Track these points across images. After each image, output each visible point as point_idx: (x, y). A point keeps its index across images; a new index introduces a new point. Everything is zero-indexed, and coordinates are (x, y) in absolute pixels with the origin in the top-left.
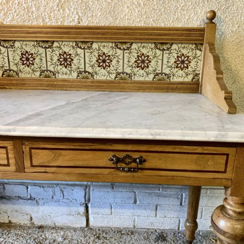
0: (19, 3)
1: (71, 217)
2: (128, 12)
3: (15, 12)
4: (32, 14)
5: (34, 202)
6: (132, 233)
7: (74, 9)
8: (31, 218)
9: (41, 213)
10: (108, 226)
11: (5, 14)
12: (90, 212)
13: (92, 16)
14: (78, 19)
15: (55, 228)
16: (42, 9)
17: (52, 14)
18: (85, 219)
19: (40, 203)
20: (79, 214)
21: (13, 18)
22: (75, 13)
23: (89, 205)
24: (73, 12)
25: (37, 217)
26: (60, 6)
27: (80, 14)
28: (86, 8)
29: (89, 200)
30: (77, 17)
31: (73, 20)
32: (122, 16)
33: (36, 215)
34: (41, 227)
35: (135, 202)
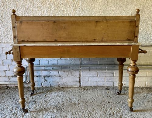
0: (61, 9)
1: (74, 83)
2: (96, 11)
3: (60, 12)
5: (61, 77)
6: (97, 88)
7: (78, 11)
8: (59, 84)
9: (63, 82)
10: (87, 86)
11: (56, 13)
12: (81, 81)
13: (84, 13)
15: (68, 88)
16: (68, 11)
17: (71, 12)
18: (79, 83)
19: (63, 78)
20: (77, 81)
21: (59, 14)
23: (81, 78)
25: (61, 84)
26: (74, 10)
28: (82, 11)
29: (81, 76)
30: (79, 13)
32: (94, 13)
33: (61, 83)
34: (62, 87)
35: (97, 76)
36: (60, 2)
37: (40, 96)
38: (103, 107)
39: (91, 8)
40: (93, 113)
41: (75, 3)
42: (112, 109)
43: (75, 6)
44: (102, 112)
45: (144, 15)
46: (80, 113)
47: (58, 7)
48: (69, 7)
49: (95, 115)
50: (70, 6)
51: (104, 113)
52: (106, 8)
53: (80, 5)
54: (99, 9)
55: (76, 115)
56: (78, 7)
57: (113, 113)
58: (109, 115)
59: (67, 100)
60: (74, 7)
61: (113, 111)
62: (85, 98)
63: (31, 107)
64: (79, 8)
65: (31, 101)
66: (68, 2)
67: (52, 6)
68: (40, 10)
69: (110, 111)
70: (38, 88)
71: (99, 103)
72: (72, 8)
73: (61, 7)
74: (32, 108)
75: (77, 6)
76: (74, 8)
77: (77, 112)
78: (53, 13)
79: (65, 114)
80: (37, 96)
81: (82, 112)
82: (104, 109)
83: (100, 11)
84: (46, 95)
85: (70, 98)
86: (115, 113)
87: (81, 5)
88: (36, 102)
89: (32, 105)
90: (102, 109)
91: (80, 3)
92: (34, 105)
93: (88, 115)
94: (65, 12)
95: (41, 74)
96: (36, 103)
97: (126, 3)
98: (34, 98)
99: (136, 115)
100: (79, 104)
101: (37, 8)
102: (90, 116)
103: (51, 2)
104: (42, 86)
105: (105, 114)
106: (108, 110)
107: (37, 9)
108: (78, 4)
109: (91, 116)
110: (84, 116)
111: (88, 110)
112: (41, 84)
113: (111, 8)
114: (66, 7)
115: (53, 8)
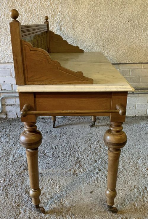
0: (35, 16)
2: (81, 18)
3: (34, 19)
4: (40, 20)
7: (58, 17)
11: (29, 21)
13: (66, 20)
14: (60, 21)
22: (59, 19)
24: (58, 19)
27: (60, 19)
28: (63, 17)
30: (59, 20)
31: (58, 22)
32: (78, 19)
36: (33, 7)
37: (15, 128)
38: (89, 140)
39: (74, 13)
40: (76, 146)
41: (52, 7)
42: (100, 143)
43: (54, 11)
44: (86, 145)
45: (145, 21)
46: (61, 147)
47: (32, 13)
48: (45, 12)
49: (78, 148)
50: (47, 11)
51: (89, 147)
52: (95, 13)
53: (60, 9)
54: (85, 15)
55: (56, 149)
56: (57, 13)
57: (101, 147)
58: (95, 149)
59: (47, 133)
60: (52, 12)
61: (100, 145)
62: (68, 130)
63: (3, 141)
64: (59, 13)
65: (3, 134)
66: (43, 6)
67: (23, 12)
68: (8, 18)
69: (96, 144)
70: (13, 119)
71: (85, 135)
72: (50, 14)
73: (35, 14)
74: (5, 142)
75: (56, 10)
76: (52, 14)
77: (57, 145)
78: (25, 21)
79: (43, 148)
80: (11, 129)
81: (63, 145)
82: (90, 142)
83: (87, 18)
84: (22, 127)
85: (50, 130)
86: (102, 146)
87: (62, 9)
88: (9, 135)
89: (5, 139)
90: (87, 142)
91: (60, 7)
92: (7, 139)
93: (69, 149)
94: (41, 19)
95: (15, 101)
96: (10, 137)
97: (121, 5)
98: (7, 130)
99: (127, 149)
100: (60, 137)
101: (4, 15)
102: (71, 149)
103: (21, 6)
104: (17, 117)
105: (91, 147)
106: (95, 143)
107: (4, 17)
108: (58, 8)
109: (73, 149)
110: (65, 150)
111: (71, 144)
112: (17, 114)
113: (101, 13)
114: (41, 13)
115: (25, 15)
